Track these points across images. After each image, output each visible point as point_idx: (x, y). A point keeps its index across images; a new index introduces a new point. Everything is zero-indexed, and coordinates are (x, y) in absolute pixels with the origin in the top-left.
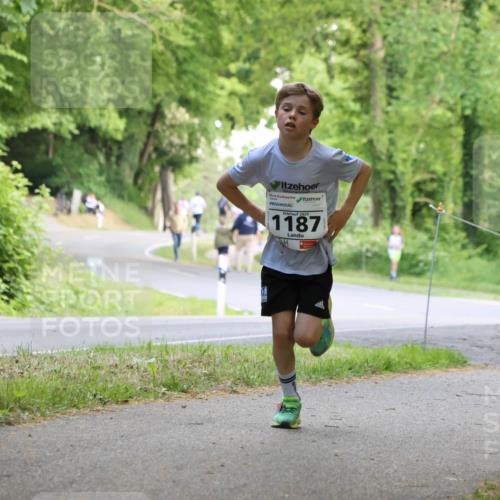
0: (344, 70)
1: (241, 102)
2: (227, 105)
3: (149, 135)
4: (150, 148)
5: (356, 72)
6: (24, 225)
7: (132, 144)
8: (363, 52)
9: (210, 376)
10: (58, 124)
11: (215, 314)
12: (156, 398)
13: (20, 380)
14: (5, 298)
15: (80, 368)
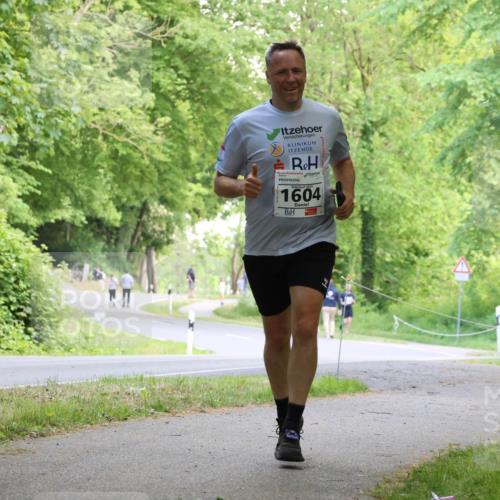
1: (204, 200)
2: (194, 202)
3: (138, 224)
4: (139, 233)
6: (49, 289)
7: (126, 230)
9: (186, 400)
11: (185, 353)
12: (147, 416)
13: (50, 403)
14: (36, 342)
15: (92, 395)
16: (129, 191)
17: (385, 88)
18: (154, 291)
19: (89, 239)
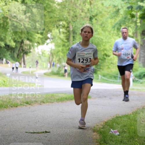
0: (63, 33)
1: (41, 39)
2: (38, 40)
3: (20, 47)
4: (21, 49)
5: (66, 33)
7: (17, 48)
8: (68, 29)
9: (35, 101)
12: (23, 106)
15: (6, 99)
16: (17, 36)
17: (97, 5)
18: (25, 67)
19: (5, 51)
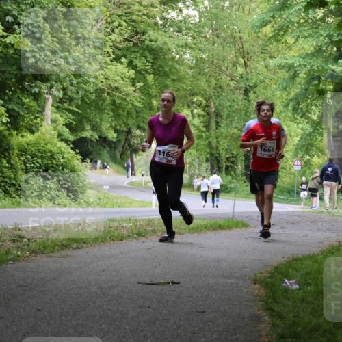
0: (199, 116)
3: (126, 139)
4: (126, 145)
5: (204, 116)
6: (80, 173)
7: (120, 143)
8: (206, 109)
10: (92, 136)
12: (133, 239)
15: (104, 228)
16: (121, 122)
